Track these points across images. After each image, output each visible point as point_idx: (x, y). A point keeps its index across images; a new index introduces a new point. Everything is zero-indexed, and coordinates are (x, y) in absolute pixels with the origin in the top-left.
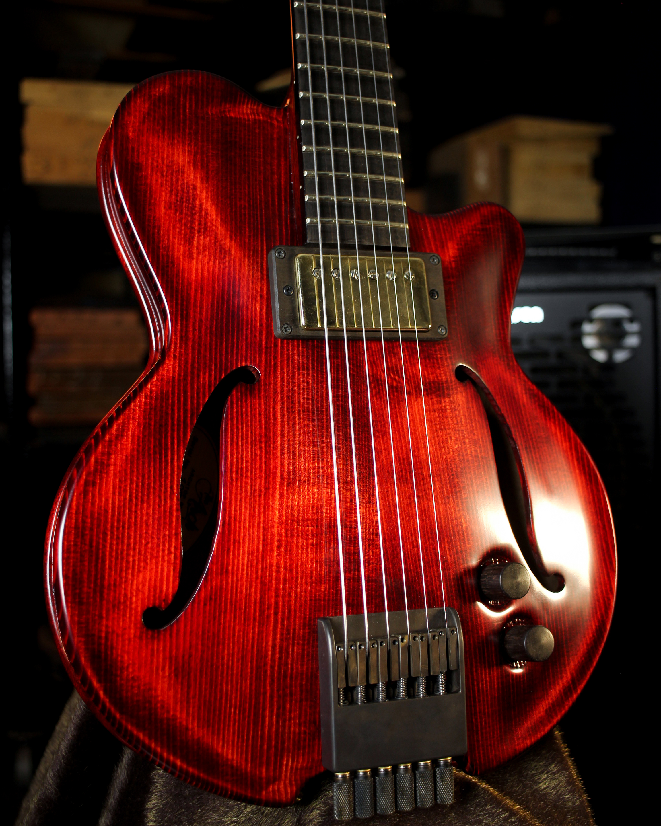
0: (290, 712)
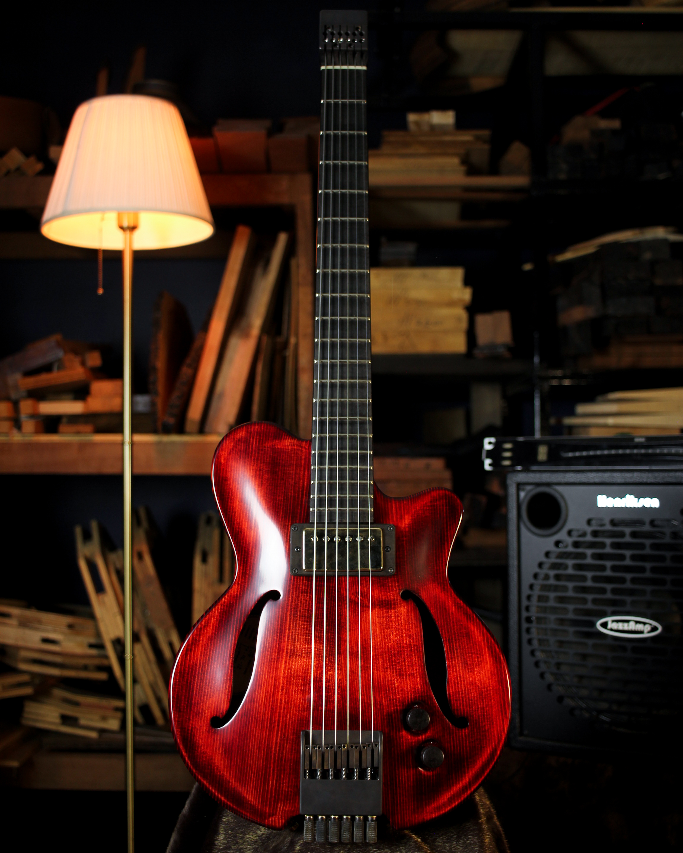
0: (283, 779)
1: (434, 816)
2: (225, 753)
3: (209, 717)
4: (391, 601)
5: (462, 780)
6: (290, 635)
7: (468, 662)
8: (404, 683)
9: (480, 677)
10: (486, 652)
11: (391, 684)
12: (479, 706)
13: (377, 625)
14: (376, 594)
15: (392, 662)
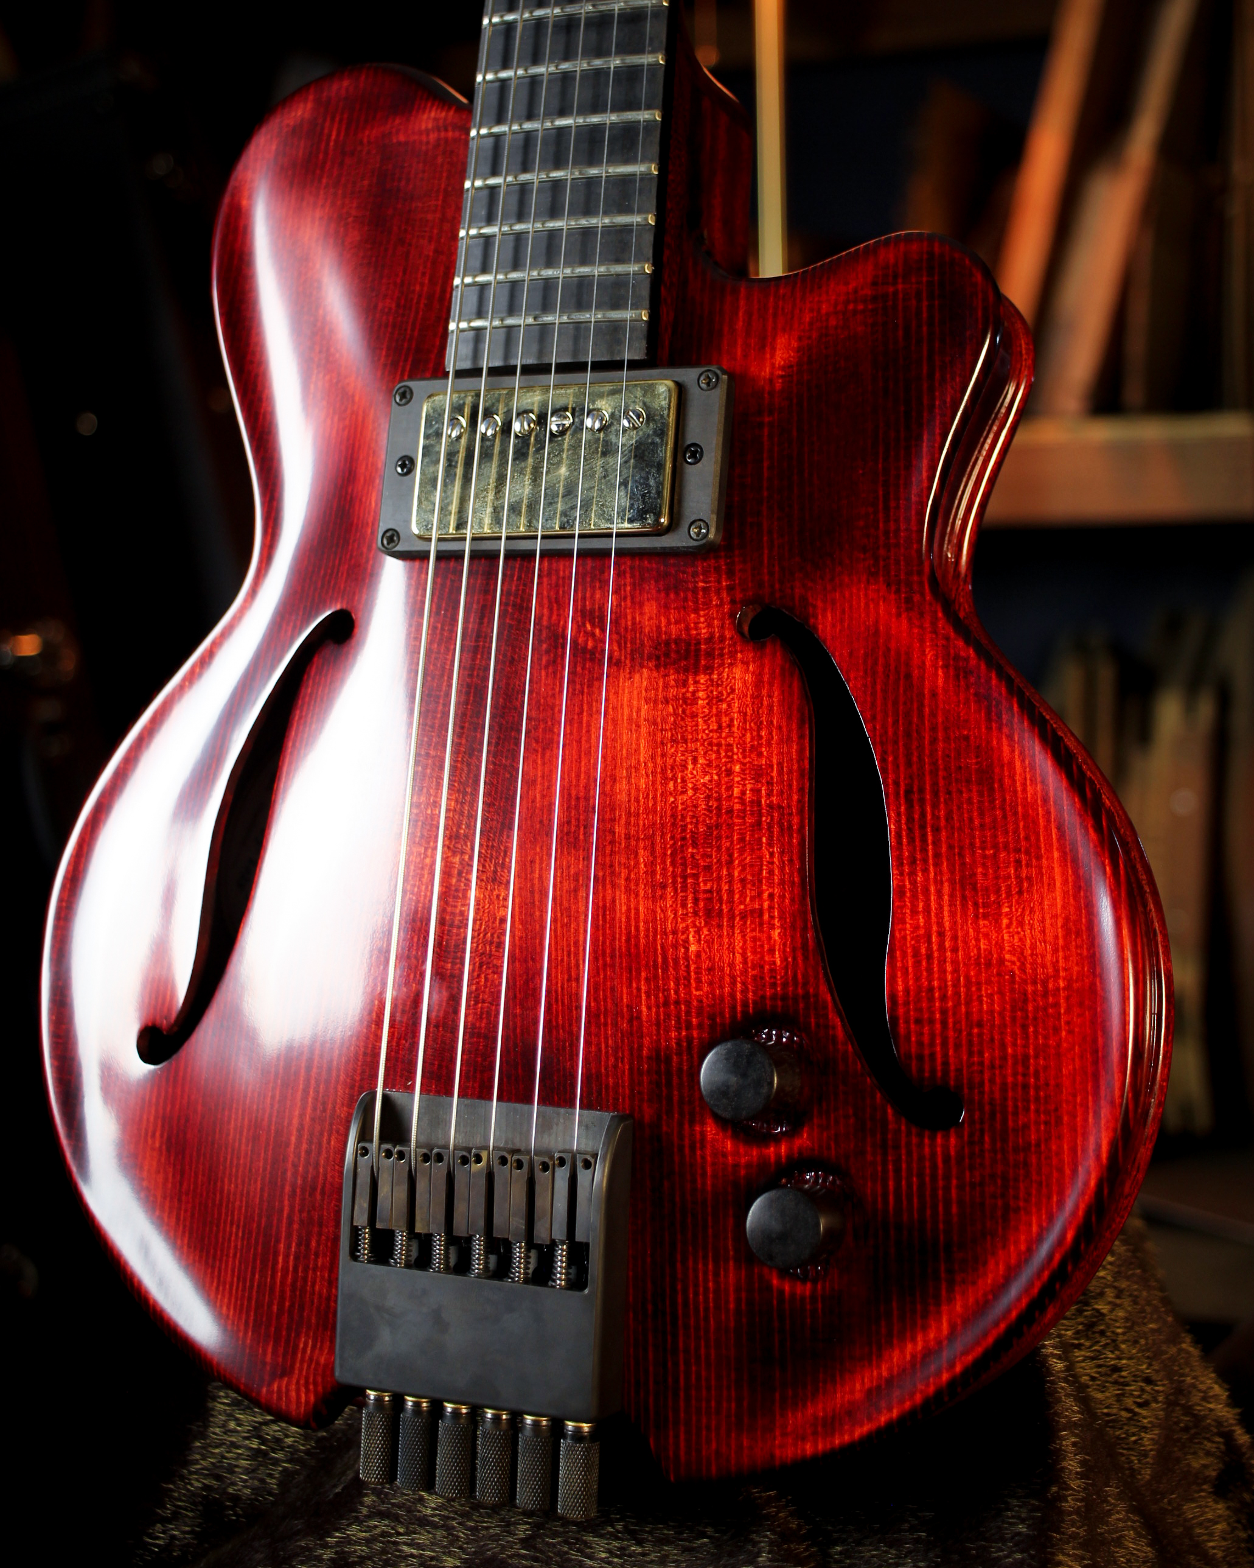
1: (809, 1448)
4: (698, 643)
5: (925, 1328)
7: (979, 877)
8: (721, 945)
9: (1020, 940)
10: (1051, 845)
11: (675, 946)
12: (1010, 1050)
13: (644, 730)
14: (650, 619)
15: (684, 865)
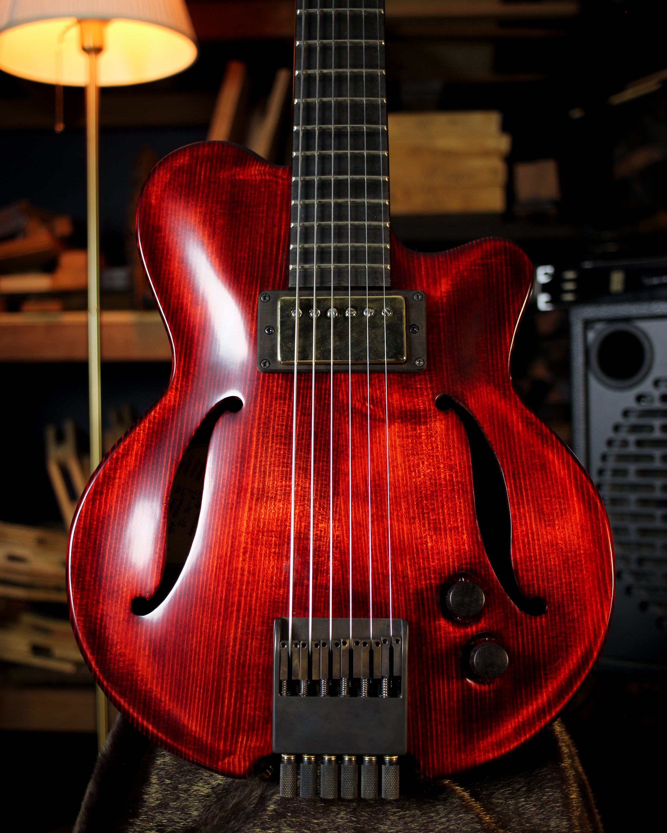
0: (247, 697)
1: (491, 755)
2: (154, 656)
3: (129, 597)
4: (420, 412)
5: (536, 699)
6: (258, 465)
7: (545, 509)
8: (442, 542)
9: (564, 534)
10: (573, 495)
11: (421, 544)
12: (564, 580)
13: (398, 450)
14: (396, 401)
15: (423, 508)
